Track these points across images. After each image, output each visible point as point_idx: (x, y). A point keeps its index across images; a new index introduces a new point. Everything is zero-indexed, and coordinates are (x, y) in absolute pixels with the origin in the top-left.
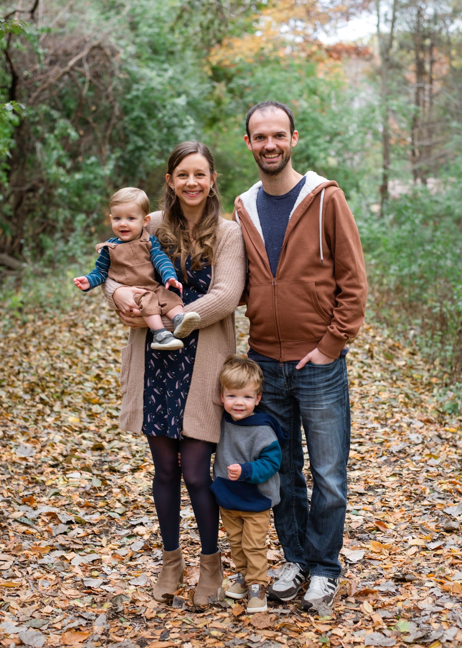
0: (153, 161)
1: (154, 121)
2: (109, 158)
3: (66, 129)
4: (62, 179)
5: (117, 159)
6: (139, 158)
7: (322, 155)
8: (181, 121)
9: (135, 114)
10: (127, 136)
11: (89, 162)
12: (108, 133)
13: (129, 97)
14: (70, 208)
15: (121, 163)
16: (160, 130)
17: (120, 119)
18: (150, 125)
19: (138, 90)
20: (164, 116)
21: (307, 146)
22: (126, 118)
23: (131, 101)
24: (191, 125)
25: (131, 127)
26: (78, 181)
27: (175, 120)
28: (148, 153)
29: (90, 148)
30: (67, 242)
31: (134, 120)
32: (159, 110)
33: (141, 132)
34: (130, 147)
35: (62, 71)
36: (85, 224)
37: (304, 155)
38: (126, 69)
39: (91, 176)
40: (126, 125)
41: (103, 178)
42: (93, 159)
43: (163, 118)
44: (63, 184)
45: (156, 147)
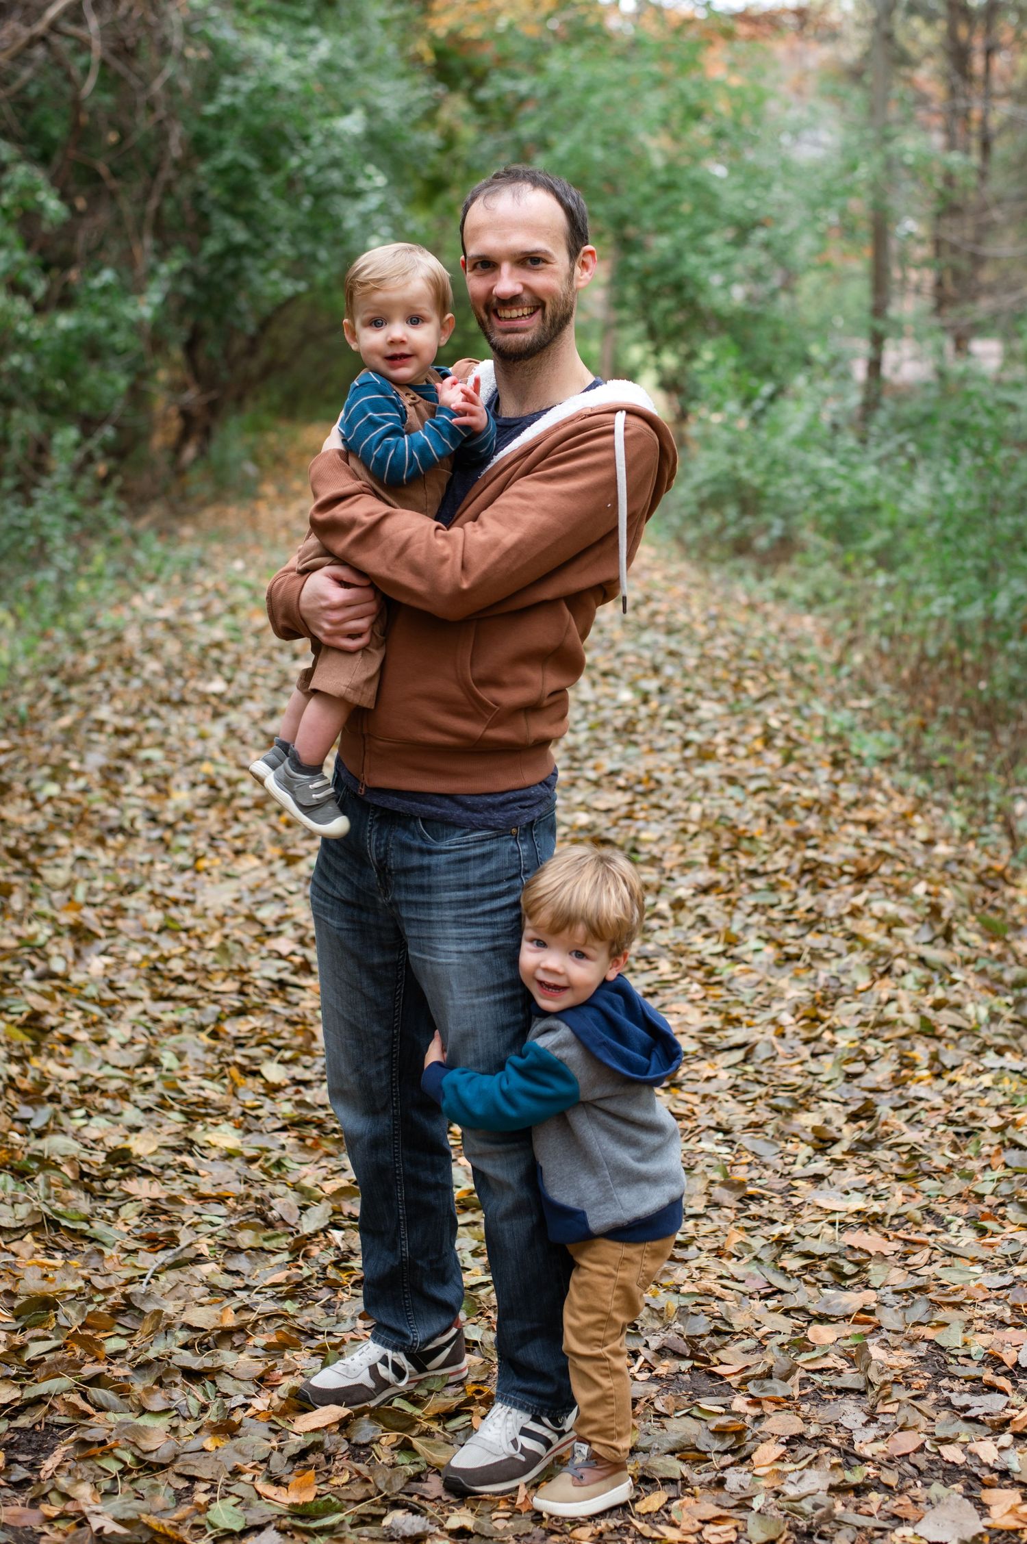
0: (275, 283)
1: (278, 178)
2: (152, 273)
3: (32, 190)
4: (22, 328)
5: (178, 276)
6: (235, 275)
7: (716, 280)
8: (351, 178)
9: (227, 156)
10: (205, 217)
11: (97, 283)
12: (153, 204)
13: (210, 109)
14: (43, 409)
15: (187, 288)
16: (294, 204)
17: (183, 167)
18: (265, 188)
19: (235, 91)
20: (305, 163)
21: (679, 254)
22: (202, 168)
23: (218, 121)
24: (377, 189)
25: (215, 192)
26: (67, 335)
27: (335, 177)
28: (261, 264)
29: (101, 246)
30: (29, 502)
31: (222, 172)
32: (293, 150)
33: (243, 206)
34: (213, 246)
35: (25, 33)
36: (78, 456)
37: (671, 276)
38: (202, 35)
39: (101, 323)
40: (203, 185)
41: (136, 327)
42: (107, 276)
43: (301, 167)
44: (23, 343)
45: (283, 246)
